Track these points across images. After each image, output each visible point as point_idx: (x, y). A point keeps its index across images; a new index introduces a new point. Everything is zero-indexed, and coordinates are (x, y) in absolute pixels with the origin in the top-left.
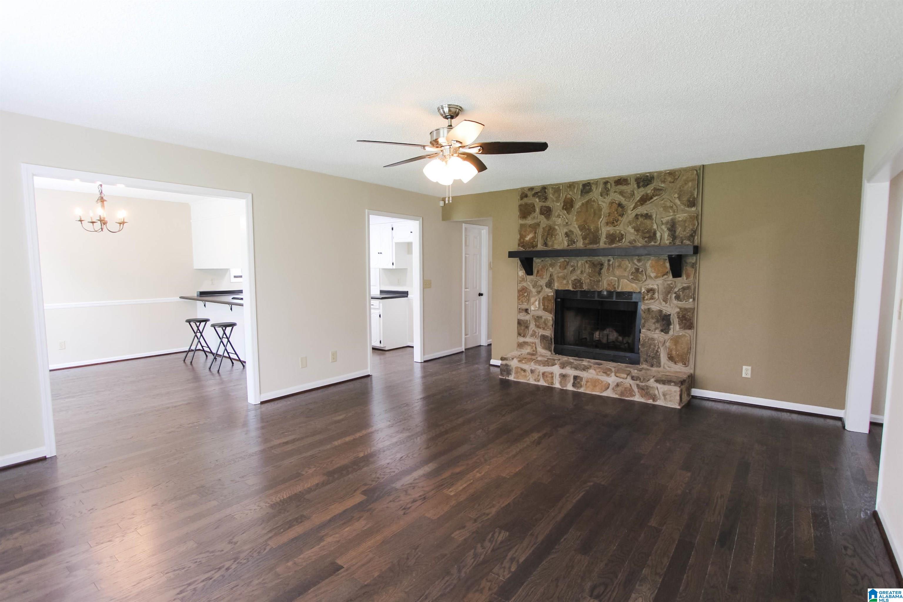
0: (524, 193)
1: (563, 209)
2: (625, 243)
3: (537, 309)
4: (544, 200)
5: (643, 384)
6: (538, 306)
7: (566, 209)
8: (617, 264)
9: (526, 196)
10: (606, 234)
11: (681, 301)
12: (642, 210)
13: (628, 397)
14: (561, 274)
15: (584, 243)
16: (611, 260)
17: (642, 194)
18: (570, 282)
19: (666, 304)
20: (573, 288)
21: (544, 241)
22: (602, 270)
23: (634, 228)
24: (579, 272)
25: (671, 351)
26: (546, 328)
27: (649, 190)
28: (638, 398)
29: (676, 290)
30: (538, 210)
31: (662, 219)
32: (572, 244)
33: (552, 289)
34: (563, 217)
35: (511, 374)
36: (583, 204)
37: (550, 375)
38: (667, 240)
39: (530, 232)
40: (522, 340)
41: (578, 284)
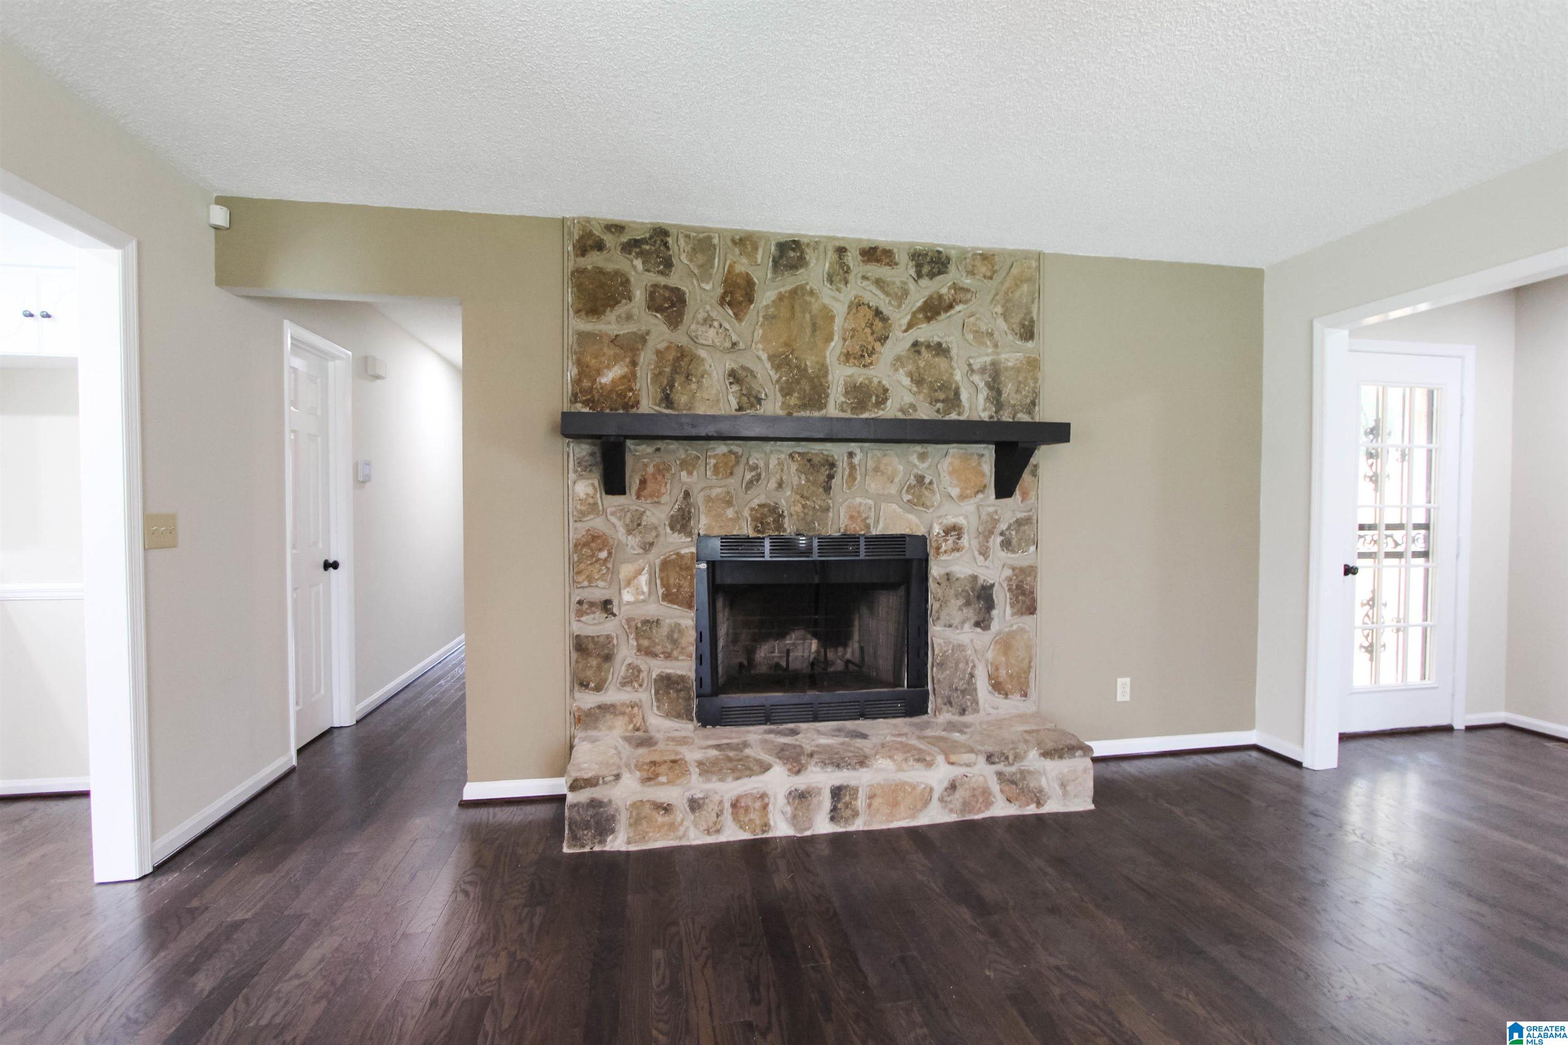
0: (591, 234)
1: (722, 301)
2: (890, 411)
3: (642, 597)
4: (662, 267)
5: (1013, 769)
6: (645, 589)
7: (730, 304)
8: (871, 464)
9: (600, 246)
10: (845, 384)
11: (1013, 551)
12: (926, 332)
13: (980, 811)
14: (715, 492)
15: (785, 405)
16: (855, 455)
17: (927, 293)
18: (746, 513)
19: (986, 559)
20: (756, 529)
21: (664, 390)
22: (834, 481)
23: (910, 375)
24: (773, 484)
25: (997, 669)
26: (675, 653)
27: (941, 286)
28: (1001, 809)
29: (1003, 526)
30: (639, 295)
31: (972, 361)
32: (752, 406)
33: (690, 534)
34: (721, 326)
35: (613, 831)
36: (781, 298)
37: (758, 804)
38: (984, 410)
39: (616, 359)
40: (588, 700)
41: (770, 520)
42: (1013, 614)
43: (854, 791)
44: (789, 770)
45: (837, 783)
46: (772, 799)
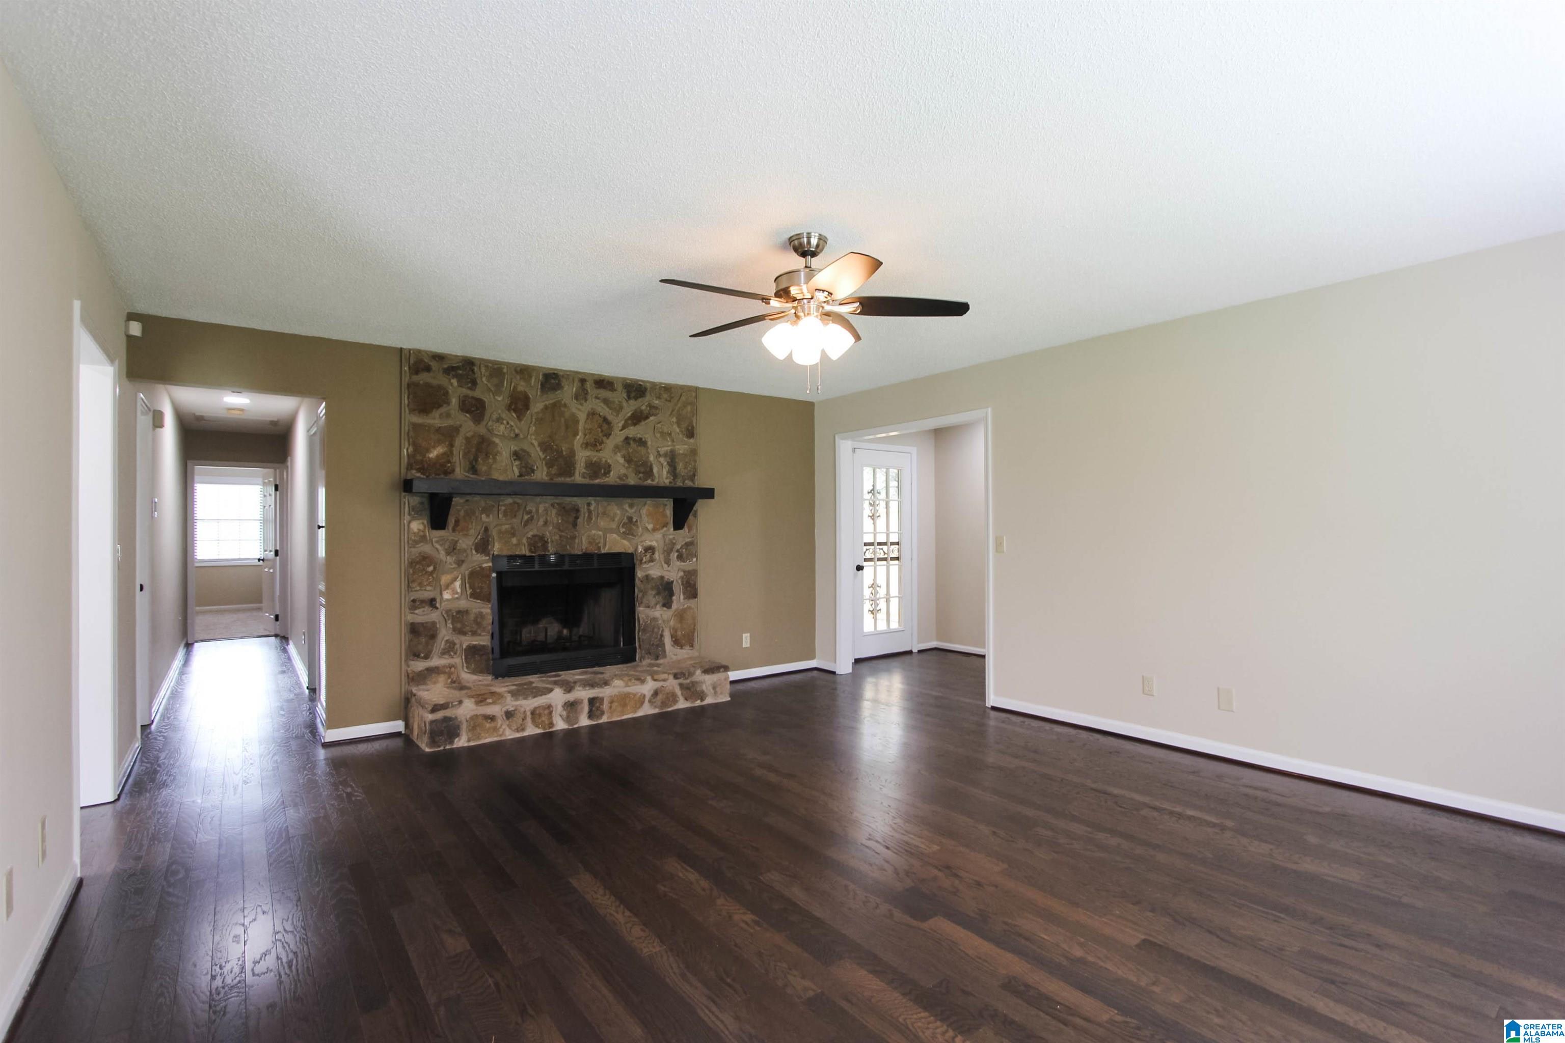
0: (422, 361)
1: (509, 408)
2: (612, 479)
3: (456, 596)
4: (470, 385)
5: (688, 681)
6: (459, 590)
7: (515, 411)
8: (600, 510)
9: (428, 369)
10: (586, 462)
11: (684, 562)
12: (632, 431)
13: (671, 706)
14: (504, 528)
15: (548, 474)
16: (592, 504)
17: (633, 408)
18: (524, 541)
19: (669, 566)
20: (530, 550)
21: (471, 463)
22: (579, 520)
23: (624, 457)
24: (541, 523)
25: (676, 632)
26: (479, 631)
27: (641, 404)
28: (682, 704)
29: (678, 547)
30: (454, 401)
31: (659, 449)
32: (528, 474)
33: (488, 555)
34: (508, 423)
35: (458, 735)
36: (546, 407)
37: (546, 712)
38: (667, 478)
39: (439, 442)
40: (419, 665)
41: (540, 545)
42: (684, 599)
43: (601, 700)
44: (565, 690)
45: (591, 696)
46: (554, 709)
